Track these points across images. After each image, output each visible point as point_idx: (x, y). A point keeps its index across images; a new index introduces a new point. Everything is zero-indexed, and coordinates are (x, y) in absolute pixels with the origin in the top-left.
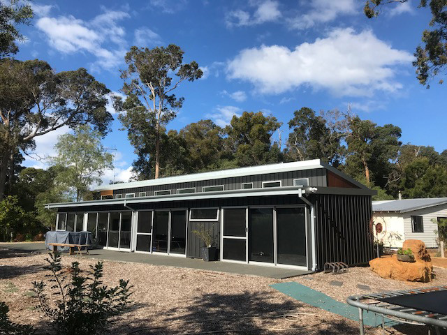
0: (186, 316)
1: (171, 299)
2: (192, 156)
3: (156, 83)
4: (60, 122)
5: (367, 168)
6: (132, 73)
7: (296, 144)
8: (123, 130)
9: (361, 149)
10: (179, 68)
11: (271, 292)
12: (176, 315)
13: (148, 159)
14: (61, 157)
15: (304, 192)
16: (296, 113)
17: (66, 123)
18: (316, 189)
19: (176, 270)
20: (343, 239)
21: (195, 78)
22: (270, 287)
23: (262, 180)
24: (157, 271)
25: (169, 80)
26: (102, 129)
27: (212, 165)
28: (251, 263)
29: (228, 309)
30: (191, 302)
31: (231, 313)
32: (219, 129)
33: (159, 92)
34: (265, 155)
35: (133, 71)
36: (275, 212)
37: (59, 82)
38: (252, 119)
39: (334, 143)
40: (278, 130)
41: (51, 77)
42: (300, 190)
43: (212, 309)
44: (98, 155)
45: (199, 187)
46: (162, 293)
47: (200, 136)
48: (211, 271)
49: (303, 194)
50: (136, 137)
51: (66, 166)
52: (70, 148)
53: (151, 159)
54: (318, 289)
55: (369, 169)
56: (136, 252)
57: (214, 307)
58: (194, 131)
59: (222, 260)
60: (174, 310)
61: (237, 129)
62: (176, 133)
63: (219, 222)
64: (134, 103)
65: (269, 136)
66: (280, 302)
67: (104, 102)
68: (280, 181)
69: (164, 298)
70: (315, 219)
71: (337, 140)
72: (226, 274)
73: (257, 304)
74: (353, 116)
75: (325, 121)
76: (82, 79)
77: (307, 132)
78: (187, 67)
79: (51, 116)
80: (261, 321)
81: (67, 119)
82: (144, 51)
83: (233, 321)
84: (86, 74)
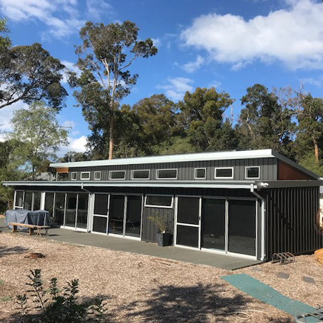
0: (146, 311)
1: (130, 291)
2: (145, 131)
3: (110, 59)
4: (16, 97)
5: (316, 146)
6: (87, 49)
7: (248, 120)
8: (78, 106)
9: (312, 127)
10: (133, 44)
11: (223, 285)
12: (137, 309)
13: (102, 135)
14: (16, 132)
15: (256, 187)
16: (249, 90)
17: (21, 98)
18: (267, 184)
19: (133, 256)
20: (290, 229)
21: (149, 55)
22: (222, 279)
23: (215, 166)
24: (114, 258)
25: (123, 56)
26: (56, 104)
27: (165, 142)
28: (203, 249)
29: (184, 303)
30: (149, 295)
31: (187, 308)
32: (172, 104)
33: (113, 68)
34: (217, 132)
35: (88, 46)
36: (227, 203)
37: (14, 57)
38: (205, 95)
39: (286, 120)
40: (231, 106)
41: (6, 52)
42: (252, 185)
43: (169, 303)
44: (53, 130)
45: (153, 170)
46: (122, 283)
47: (152, 111)
48: (166, 259)
49: (255, 190)
50: (91, 113)
51: (22, 141)
52: (25, 124)
53: (105, 135)
54: (266, 282)
55: (318, 147)
56: (92, 232)
57: (171, 301)
58: (147, 106)
59: (175, 245)
60: (134, 304)
61: (189, 105)
62: (129, 108)
63: (173, 209)
64: (89, 80)
65: (221, 112)
66: (231, 296)
67: (59, 77)
68: (232, 168)
69: (123, 289)
70: (266, 213)
71: (288, 118)
72: (180, 262)
73: (210, 298)
74: (305, 93)
75: (277, 98)
76: (37, 54)
77: (259, 108)
78: (142, 43)
79: (5, 91)
80: (214, 318)
81: (22, 94)
82: (99, 26)
83: (189, 318)
84: (40, 49)
